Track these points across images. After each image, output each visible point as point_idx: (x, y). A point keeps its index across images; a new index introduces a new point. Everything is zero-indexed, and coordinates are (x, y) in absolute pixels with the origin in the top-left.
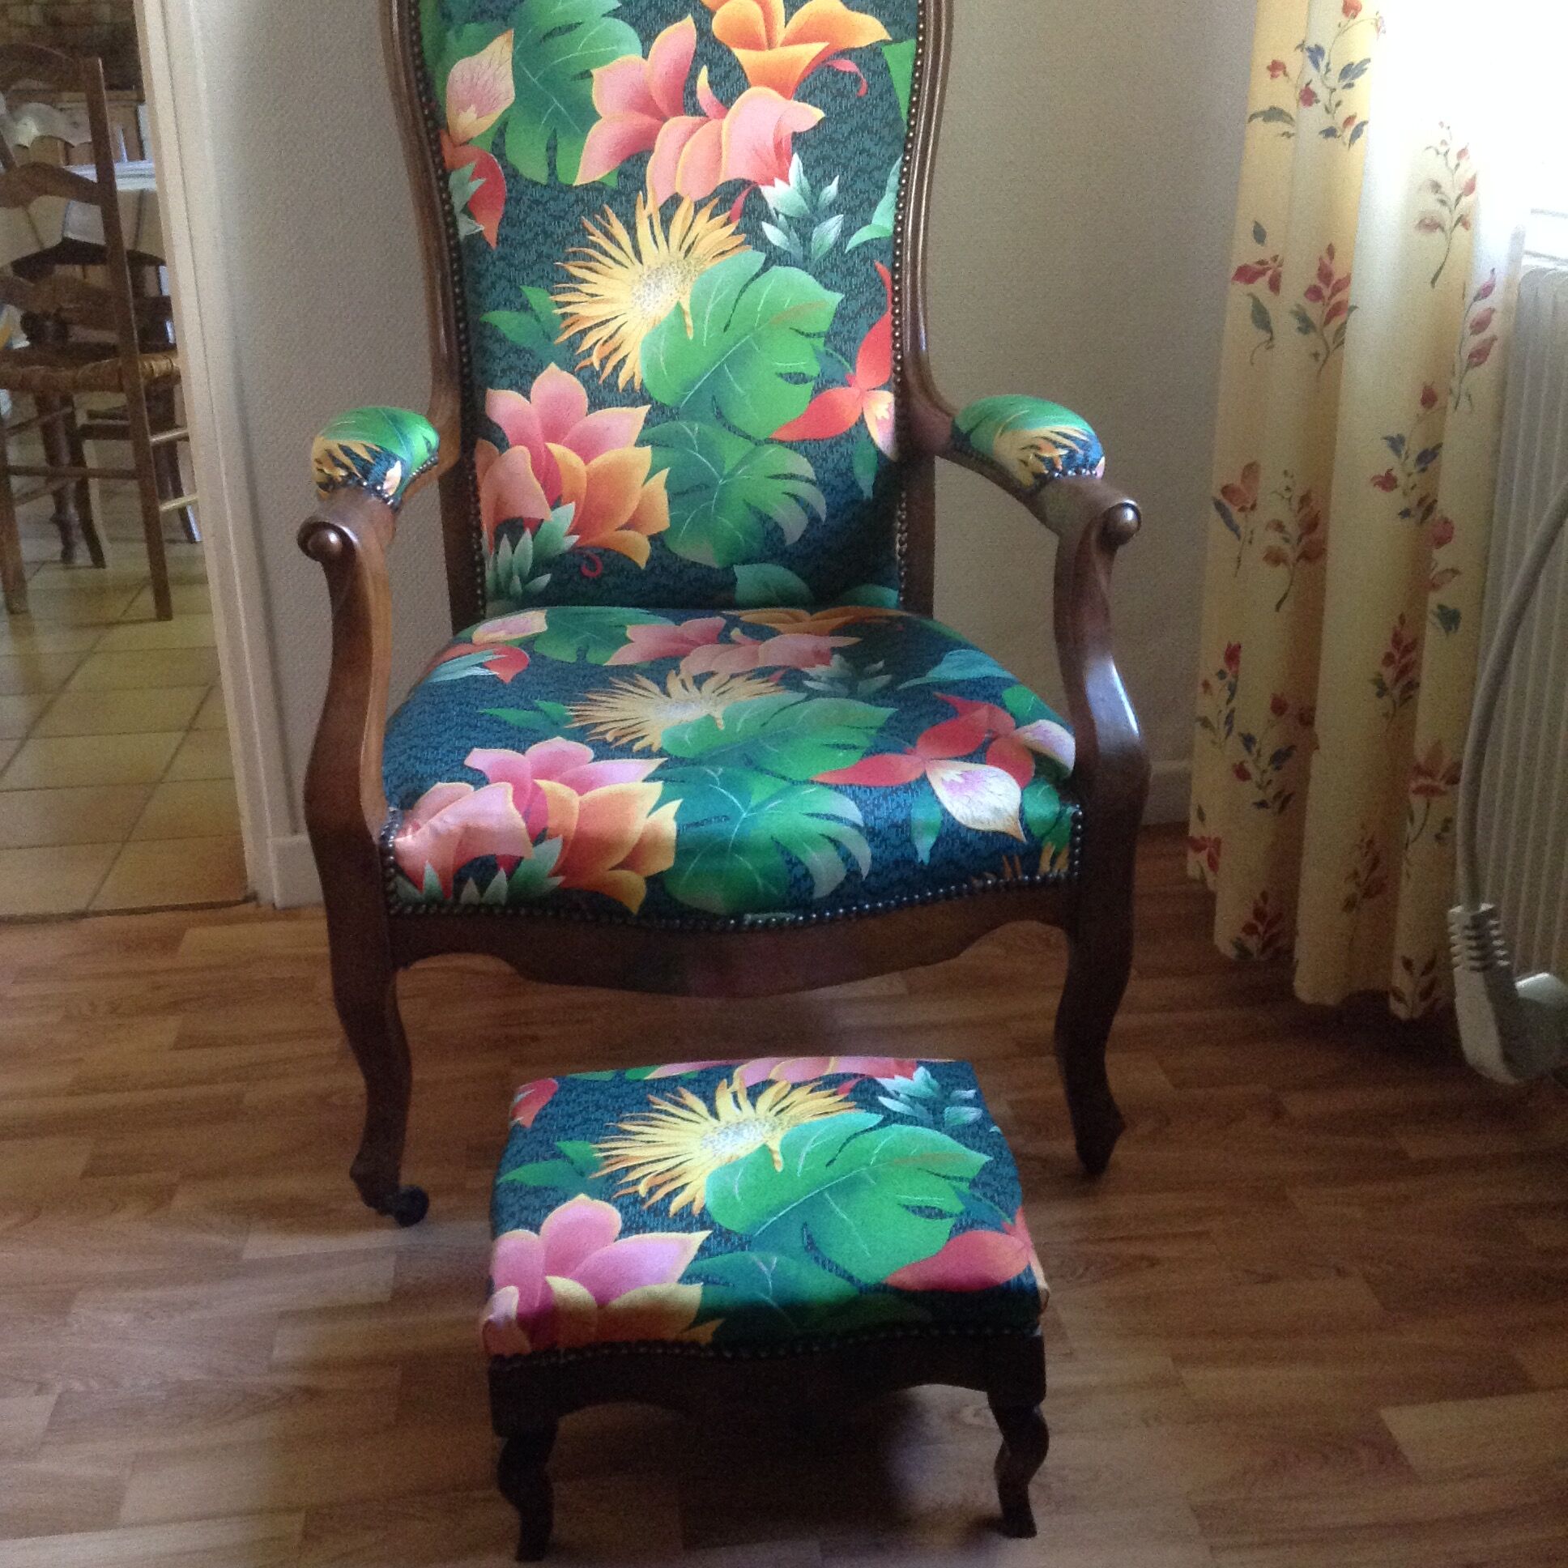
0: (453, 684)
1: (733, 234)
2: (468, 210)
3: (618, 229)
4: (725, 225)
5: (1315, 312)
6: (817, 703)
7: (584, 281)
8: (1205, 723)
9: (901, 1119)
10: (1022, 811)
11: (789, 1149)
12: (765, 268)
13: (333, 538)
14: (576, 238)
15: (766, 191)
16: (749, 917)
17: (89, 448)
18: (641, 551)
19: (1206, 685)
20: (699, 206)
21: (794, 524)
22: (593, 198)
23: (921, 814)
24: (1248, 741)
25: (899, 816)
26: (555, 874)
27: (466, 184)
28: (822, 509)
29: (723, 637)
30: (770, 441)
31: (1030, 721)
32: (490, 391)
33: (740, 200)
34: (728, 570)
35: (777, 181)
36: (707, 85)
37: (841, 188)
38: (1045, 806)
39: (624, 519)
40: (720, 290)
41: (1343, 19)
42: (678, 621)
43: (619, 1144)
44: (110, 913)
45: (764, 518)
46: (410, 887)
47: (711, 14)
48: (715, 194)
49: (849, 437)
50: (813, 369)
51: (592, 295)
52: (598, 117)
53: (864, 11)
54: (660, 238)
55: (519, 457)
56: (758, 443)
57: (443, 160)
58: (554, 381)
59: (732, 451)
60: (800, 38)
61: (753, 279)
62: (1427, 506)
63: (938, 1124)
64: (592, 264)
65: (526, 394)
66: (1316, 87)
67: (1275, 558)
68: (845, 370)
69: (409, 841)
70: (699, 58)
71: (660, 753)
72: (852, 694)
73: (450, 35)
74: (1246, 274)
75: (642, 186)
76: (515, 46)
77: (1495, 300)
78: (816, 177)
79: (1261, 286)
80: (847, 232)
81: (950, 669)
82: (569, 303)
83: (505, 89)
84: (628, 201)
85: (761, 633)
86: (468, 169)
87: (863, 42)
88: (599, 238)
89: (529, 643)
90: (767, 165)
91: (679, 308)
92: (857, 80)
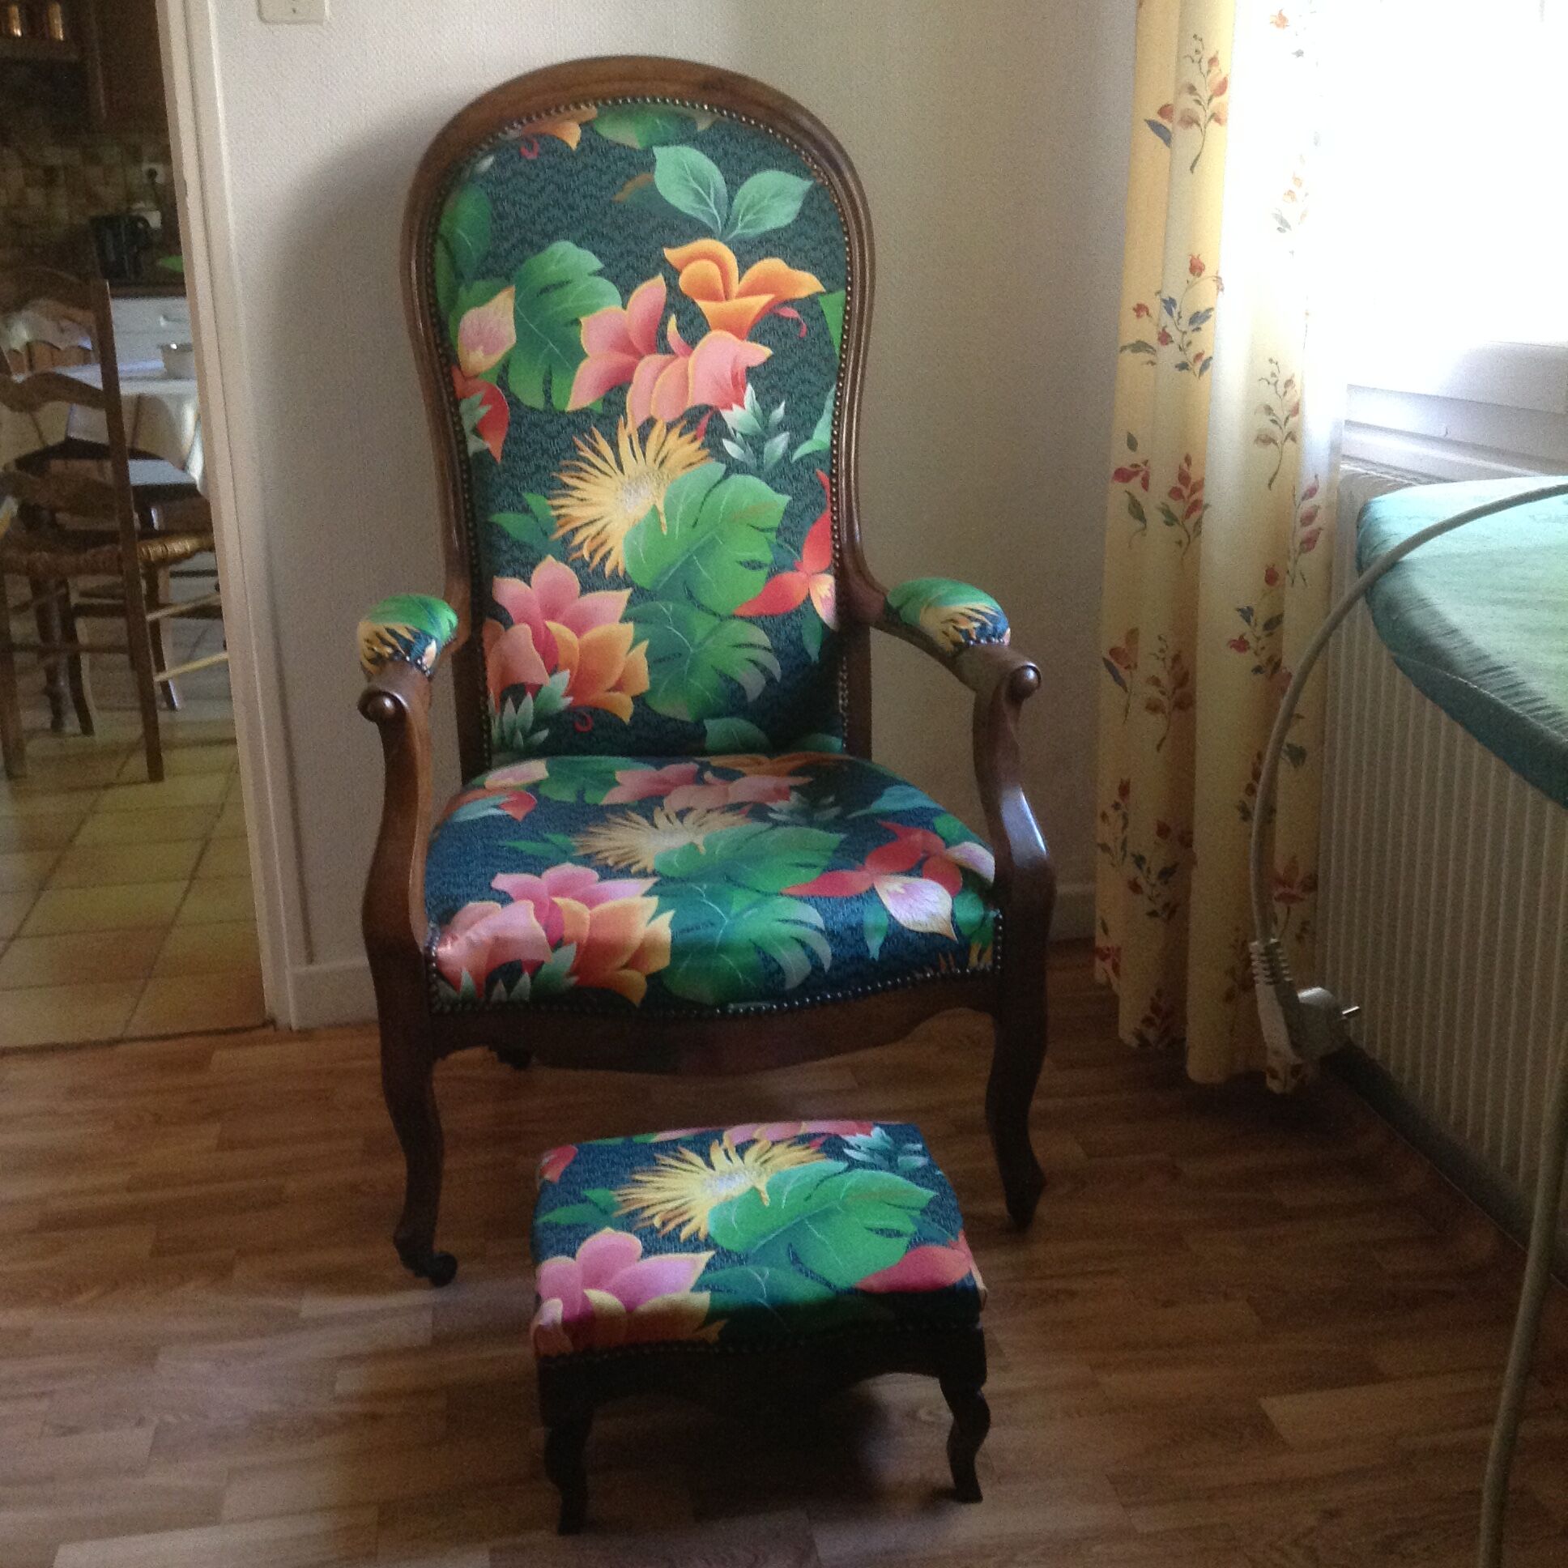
0: (474, 823)
1: (699, 449)
2: (477, 431)
3: (604, 446)
4: (692, 441)
5: (1177, 508)
6: (780, 832)
7: (575, 488)
8: (1105, 848)
9: (863, 1165)
10: (953, 914)
11: (774, 1189)
12: (726, 475)
13: (388, 703)
14: (568, 453)
15: (725, 414)
16: (732, 1006)
17: (82, 626)
18: (625, 709)
19: (1104, 816)
21: (753, 684)
22: (581, 421)
23: (871, 919)
24: (1139, 861)
25: (854, 921)
26: (571, 974)
27: (475, 410)
28: (777, 672)
29: (698, 779)
30: (734, 617)
31: (957, 843)
32: (497, 579)
33: (705, 421)
34: (699, 723)
35: (735, 406)
36: (676, 329)
37: (786, 412)
38: (972, 911)
39: (612, 682)
40: (688, 496)
41: (1191, 277)
42: (659, 767)
43: (633, 1190)
44: (143, 1039)
45: (729, 680)
46: (451, 991)
47: (678, 273)
48: (682, 417)
49: (798, 611)
50: (765, 555)
51: (581, 500)
52: (586, 356)
53: (803, 269)
54: (638, 452)
55: (522, 633)
56: (722, 619)
57: (454, 392)
58: (551, 571)
59: (701, 625)
60: (751, 291)
61: (715, 486)
62: (1275, 664)
63: (893, 1168)
64: (583, 475)
65: (528, 581)
66: (1172, 330)
67: (1153, 707)
68: (794, 558)
69: (448, 951)
70: (669, 307)
71: (654, 874)
72: (811, 823)
73: (462, 289)
74: (1123, 475)
75: (623, 410)
76: (516, 298)
77: (1317, 499)
78: (766, 404)
79: (1135, 484)
80: (792, 446)
81: (889, 801)
82: (562, 507)
83: (508, 334)
84: (612, 423)
85: (728, 775)
86: (477, 397)
87: (803, 293)
88: (588, 453)
89: (534, 787)
90: (727, 394)
91: (655, 509)
92: (799, 324)
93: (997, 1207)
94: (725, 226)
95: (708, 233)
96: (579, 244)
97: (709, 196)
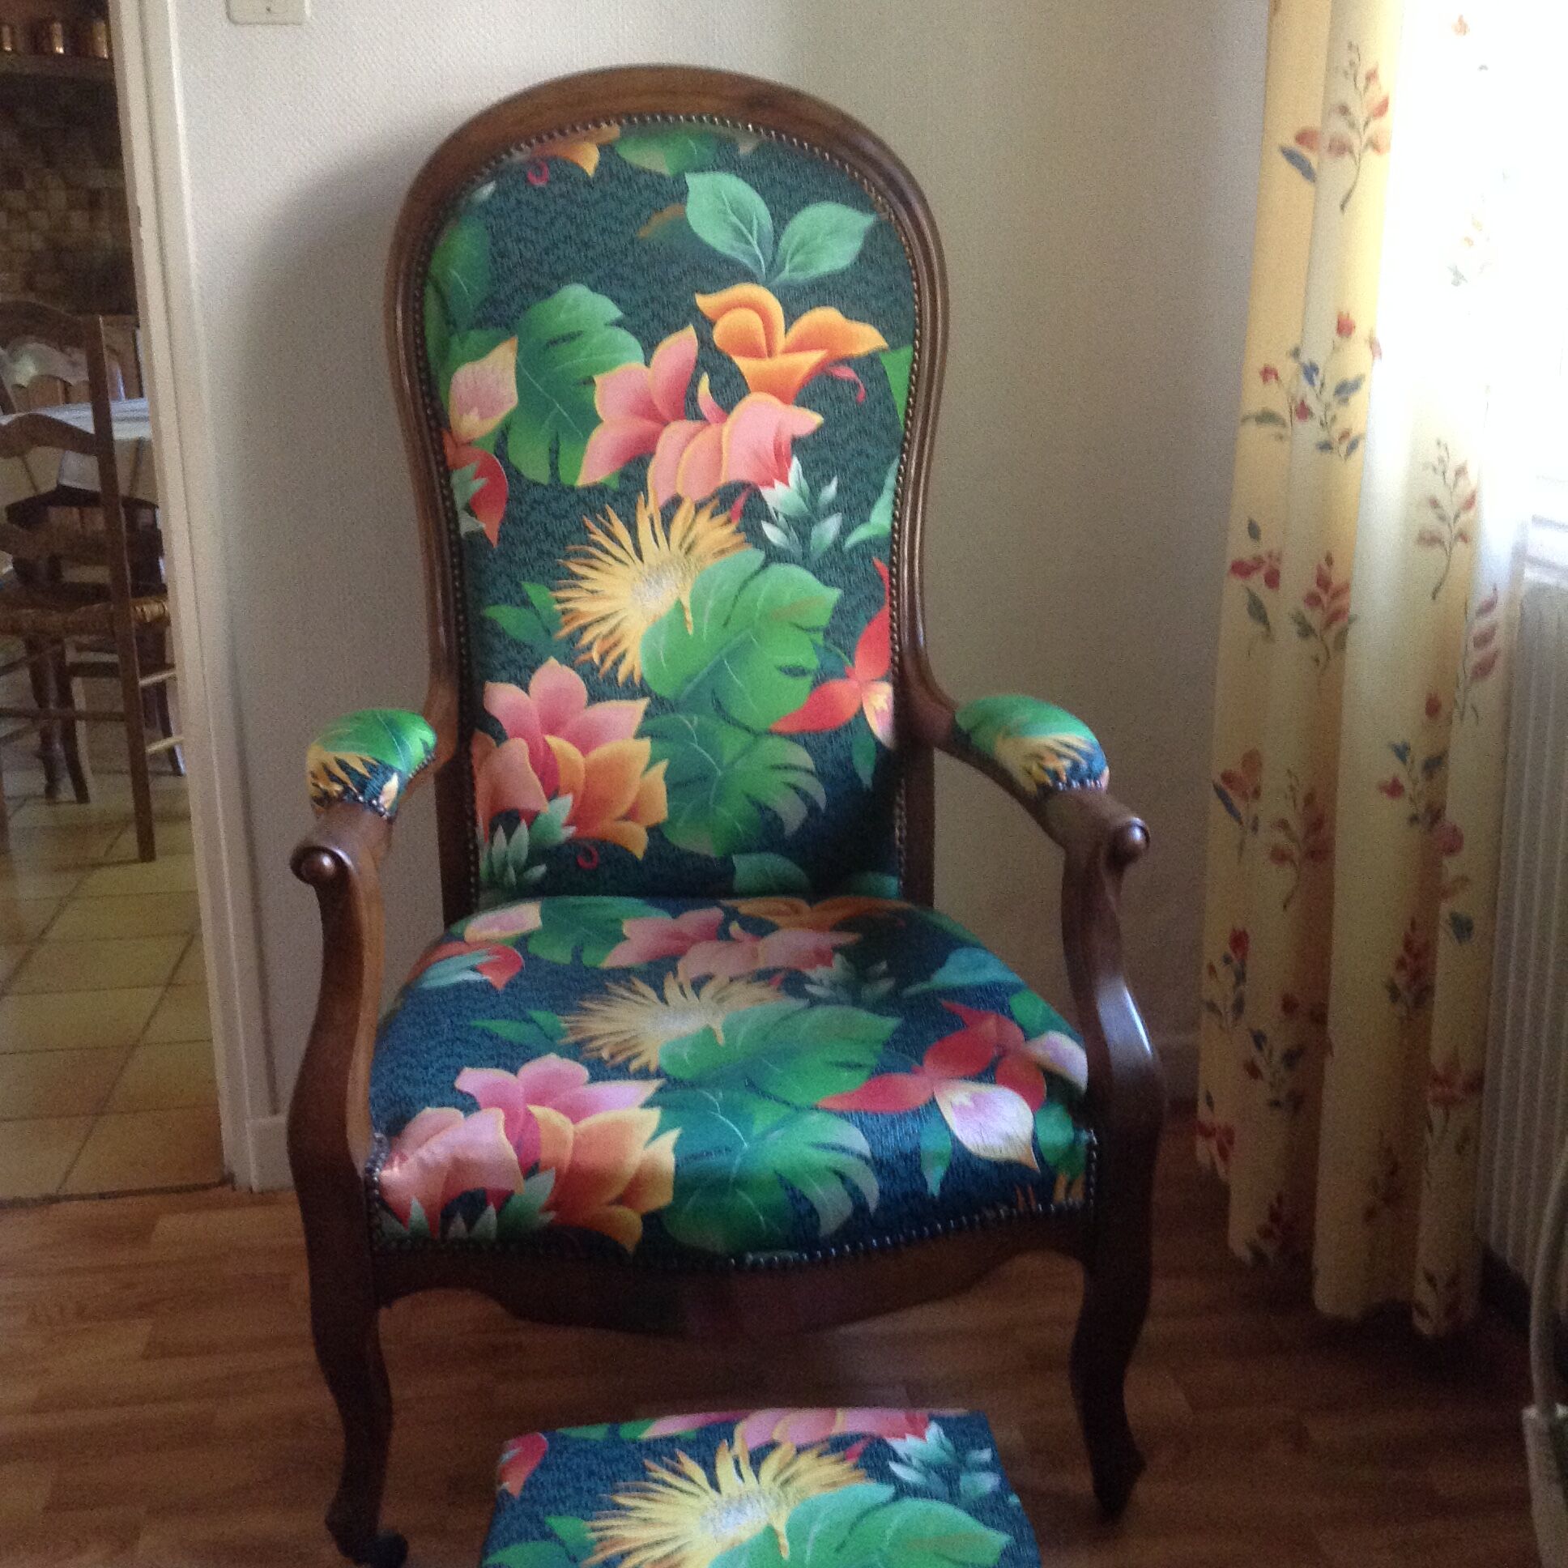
0: (441, 992)
1: (734, 533)
2: (471, 509)
3: (619, 528)
4: (726, 524)
5: (1315, 618)
6: (820, 1013)
7: (584, 578)
8: (1212, 1007)
9: (916, 1492)
10: (1035, 1137)
11: (797, 1531)
12: (765, 566)
13: (327, 861)
14: (575, 537)
15: (766, 493)
16: (750, 1257)
17: (77, 685)
18: (638, 842)
19: (1212, 969)
20: (699, 507)
21: (792, 814)
22: (595, 499)
23: (932, 1143)
24: (1259, 1039)
25: (908, 1146)
26: (547, 1209)
27: (468, 483)
28: (821, 799)
29: (721, 933)
30: (770, 733)
31: (1040, 1033)
32: (489, 685)
33: (741, 501)
34: (726, 860)
35: (777, 483)
36: (708, 390)
37: (839, 489)
38: (1058, 1132)
39: (622, 810)
40: (720, 587)
41: (1337, 338)
42: (675, 913)
43: (613, 1522)
44: (83, 1197)
45: (763, 809)
46: (397, 1224)
47: (712, 324)
48: (714, 497)
49: (848, 727)
50: (808, 658)
51: (592, 592)
52: (601, 421)
53: (863, 321)
54: (661, 536)
55: (517, 750)
56: (757, 735)
57: (445, 458)
58: (553, 676)
59: (732, 743)
60: (800, 346)
61: (752, 577)
62: (1435, 814)
63: (953, 1497)
64: (594, 562)
65: (525, 687)
66: (1311, 402)
67: (1280, 856)
68: (843, 663)
69: (392, 1174)
70: (701, 365)
71: (659, 1074)
72: (857, 1002)
73: (455, 339)
74: (1242, 569)
75: (643, 487)
76: (518, 352)
77: (1499, 614)
78: (815, 478)
79: (1257, 581)
80: (846, 530)
81: (956, 972)
82: (568, 600)
83: (509, 395)
84: (629, 502)
85: (760, 928)
86: (470, 469)
87: (862, 350)
88: (600, 537)
89: (523, 941)
90: (767, 468)
91: (679, 603)
92: (855, 386)
93: (1080, 1482)
94: (770, 268)
95: (749, 277)
96: (594, 289)
97: (752, 234)
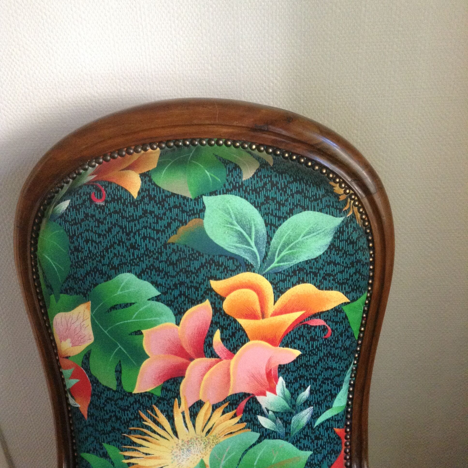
1: (238, 423)
3: (162, 419)
4: (233, 417)
7: (141, 446)
12: (259, 441)
14: (135, 422)
15: (260, 399)
20: (215, 407)
22: (145, 401)
33: (243, 404)
35: (268, 393)
36: (220, 340)
37: (311, 392)
40: (229, 453)
47: (222, 299)
48: (225, 401)
51: (146, 454)
52: (147, 357)
53: (331, 289)
54: (190, 424)
60: (284, 311)
61: (251, 447)
64: (146, 437)
70: (214, 324)
75: (177, 395)
78: (295, 388)
80: (315, 416)
82: (132, 457)
83: (88, 334)
84: (168, 404)
87: (330, 307)
88: (150, 423)
90: (261, 384)
91: (202, 462)
92: (324, 329)
94: (263, 261)
95: (249, 267)
96: (139, 276)
97: (250, 237)
